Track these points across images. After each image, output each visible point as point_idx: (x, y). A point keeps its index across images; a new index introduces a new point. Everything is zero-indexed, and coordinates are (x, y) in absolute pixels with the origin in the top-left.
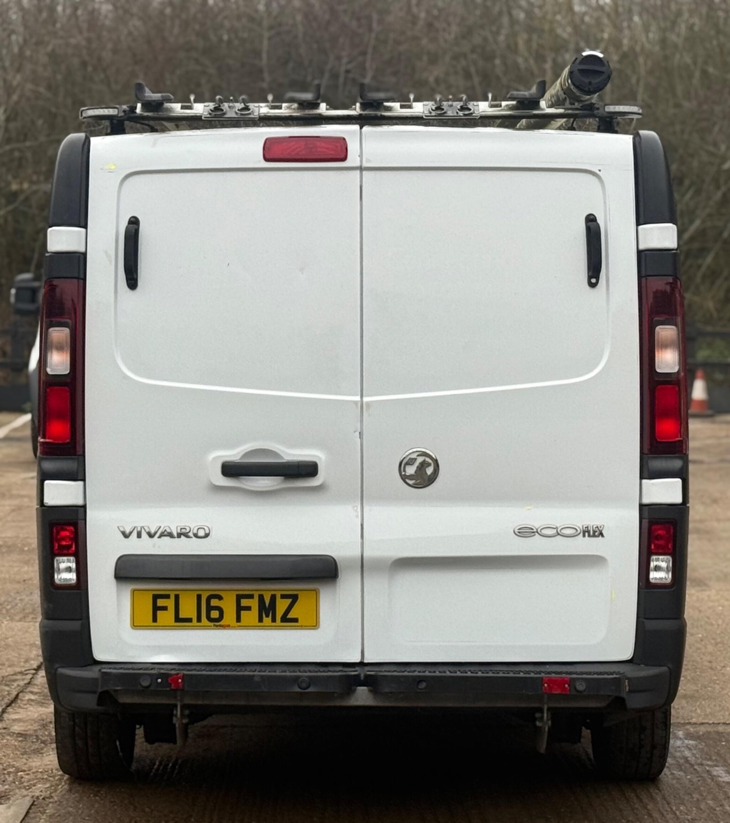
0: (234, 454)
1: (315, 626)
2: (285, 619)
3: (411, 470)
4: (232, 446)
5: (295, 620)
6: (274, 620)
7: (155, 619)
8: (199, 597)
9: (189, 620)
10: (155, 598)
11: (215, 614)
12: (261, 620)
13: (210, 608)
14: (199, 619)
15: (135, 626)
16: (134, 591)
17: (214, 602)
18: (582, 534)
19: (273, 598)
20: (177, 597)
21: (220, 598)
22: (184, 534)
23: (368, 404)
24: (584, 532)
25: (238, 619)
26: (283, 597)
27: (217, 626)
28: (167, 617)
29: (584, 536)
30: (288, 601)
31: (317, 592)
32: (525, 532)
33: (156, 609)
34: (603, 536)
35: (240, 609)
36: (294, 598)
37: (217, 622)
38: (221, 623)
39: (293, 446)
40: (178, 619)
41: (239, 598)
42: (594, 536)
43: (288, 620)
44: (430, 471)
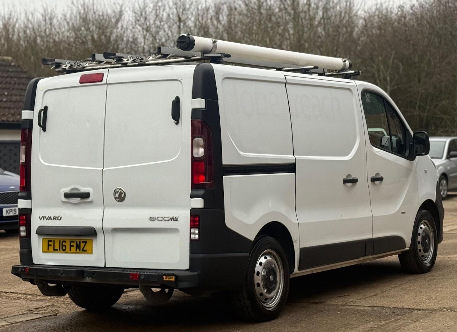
0: (67, 190)
1: (91, 253)
2: (83, 250)
3: (117, 195)
4: (67, 187)
5: (86, 251)
6: (80, 251)
7: (48, 249)
8: (60, 242)
9: (57, 250)
10: (49, 241)
11: (64, 248)
12: (76, 250)
13: (63, 246)
14: (60, 250)
15: (43, 252)
16: (43, 239)
17: (64, 244)
18: (171, 220)
19: (80, 242)
20: (54, 241)
21: (65, 242)
22: (55, 218)
23: (104, 170)
24: (172, 219)
25: (70, 250)
26: (83, 242)
27: (64, 252)
28: (51, 248)
29: (172, 221)
30: (84, 243)
31: (92, 240)
32: (152, 219)
33: (49, 245)
34: (178, 221)
35: (71, 246)
36: (86, 242)
37: (64, 251)
38: (66, 251)
39: (83, 186)
40: (54, 249)
41: (71, 242)
42: (175, 221)
43: (84, 251)
44: (123, 195)
